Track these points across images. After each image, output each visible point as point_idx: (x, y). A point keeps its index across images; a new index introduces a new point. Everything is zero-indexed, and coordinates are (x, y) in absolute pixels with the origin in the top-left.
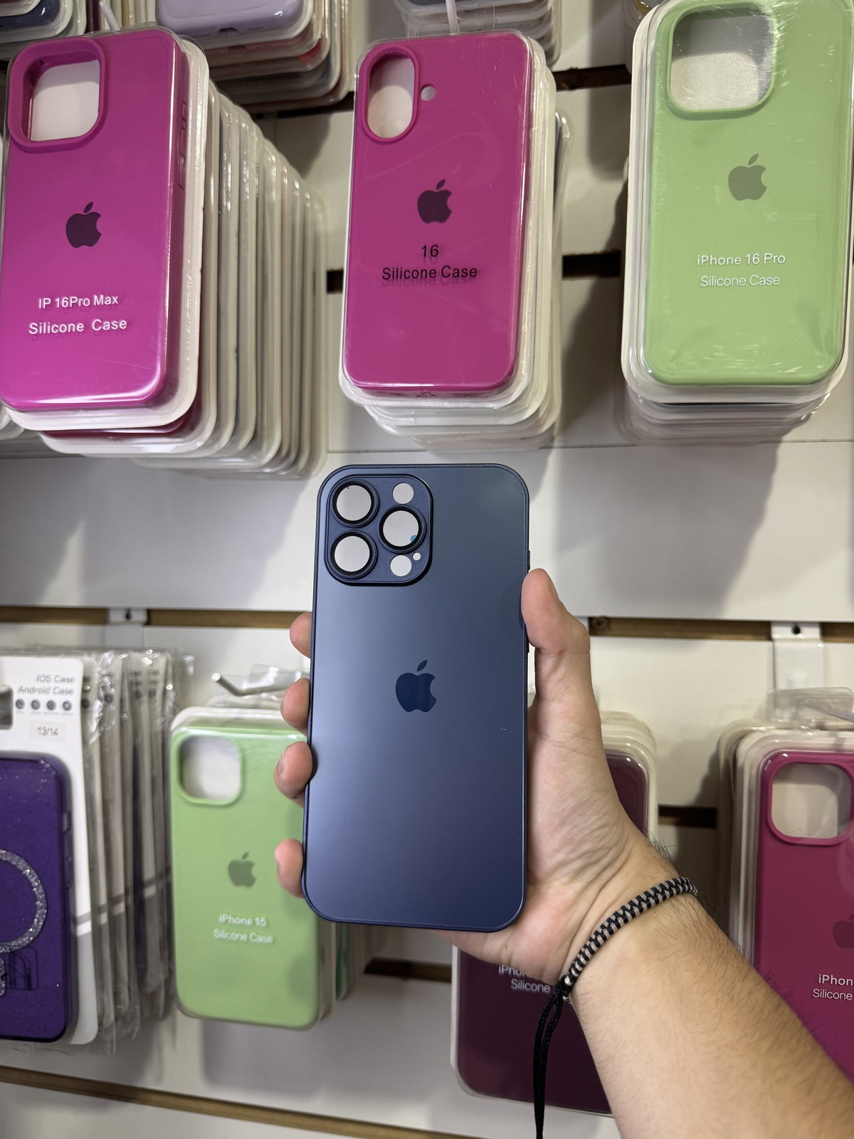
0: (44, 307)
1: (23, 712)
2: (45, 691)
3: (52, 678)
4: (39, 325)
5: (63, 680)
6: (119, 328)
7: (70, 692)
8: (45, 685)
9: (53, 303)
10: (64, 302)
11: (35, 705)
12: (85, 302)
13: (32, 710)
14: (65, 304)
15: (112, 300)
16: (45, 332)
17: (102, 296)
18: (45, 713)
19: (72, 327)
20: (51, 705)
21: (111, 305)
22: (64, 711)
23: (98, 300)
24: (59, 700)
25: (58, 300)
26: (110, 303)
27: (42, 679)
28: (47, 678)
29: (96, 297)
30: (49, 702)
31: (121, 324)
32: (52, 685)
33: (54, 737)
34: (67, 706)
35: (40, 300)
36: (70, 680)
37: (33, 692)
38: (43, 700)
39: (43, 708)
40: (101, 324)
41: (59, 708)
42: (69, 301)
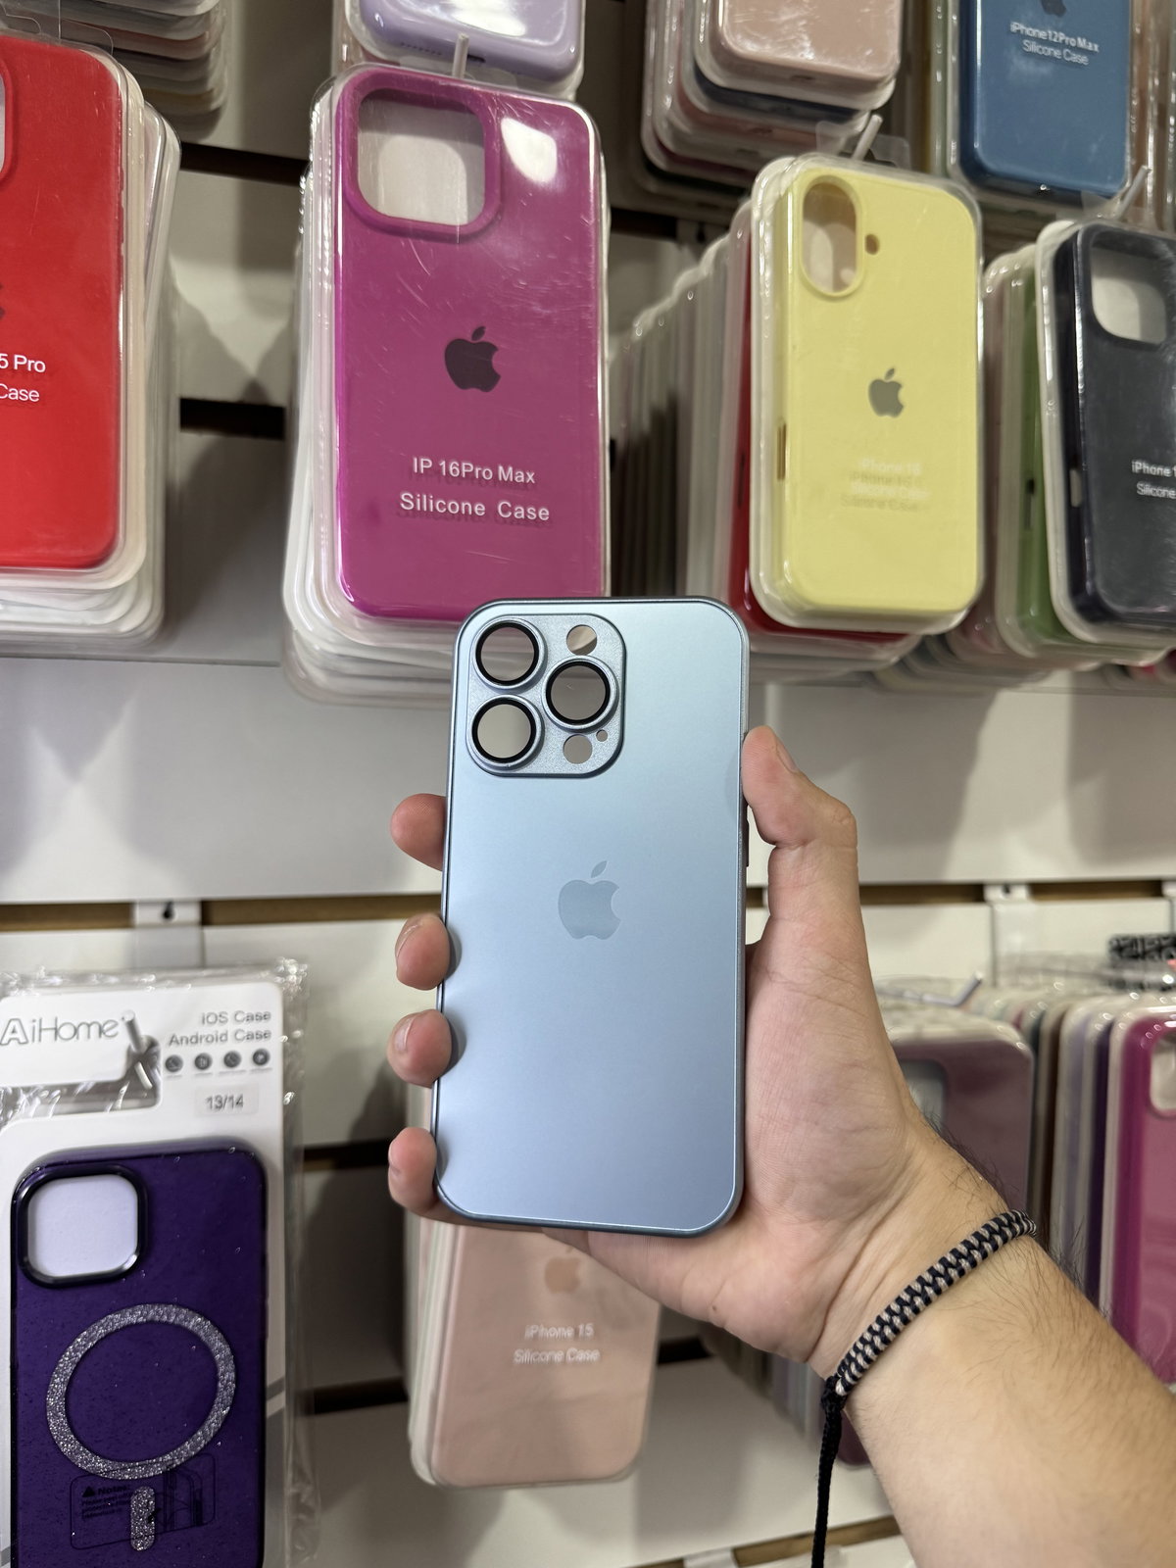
0: (422, 471)
1: (180, 1076)
2: (222, 1038)
3: (230, 1016)
4: (415, 496)
5: (250, 1018)
6: (538, 517)
7: (266, 1035)
8: (220, 1029)
9: (436, 470)
10: (454, 468)
11: (202, 1063)
12: (487, 474)
13: (198, 1072)
14: (454, 471)
15: (526, 476)
16: (425, 509)
17: (510, 469)
18: (221, 1073)
19: (466, 506)
20: (232, 1060)
21: (525, 484)
22: (255, 1067)
23: (505, 473)
24: (246, 1050)
25: (443, 463)
26: (522, 480)
27: (211, 1019)
28: (220, 1018)
29: (501, 468)
30: (227, 1055)
31: (540, 514)
32: (230, 1027)
33: (236, 1109)
34: (261, 1057)
35: (416, 460)
36: (266, 1017)
37: (197, 1042)
38: (217, 1053)
39: (217, 1064)
40: (513, 511)
41: (246, 1062)
42: (460, 467)
